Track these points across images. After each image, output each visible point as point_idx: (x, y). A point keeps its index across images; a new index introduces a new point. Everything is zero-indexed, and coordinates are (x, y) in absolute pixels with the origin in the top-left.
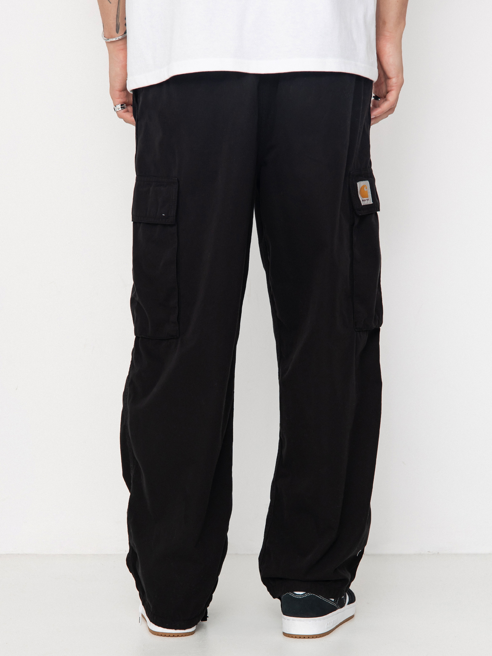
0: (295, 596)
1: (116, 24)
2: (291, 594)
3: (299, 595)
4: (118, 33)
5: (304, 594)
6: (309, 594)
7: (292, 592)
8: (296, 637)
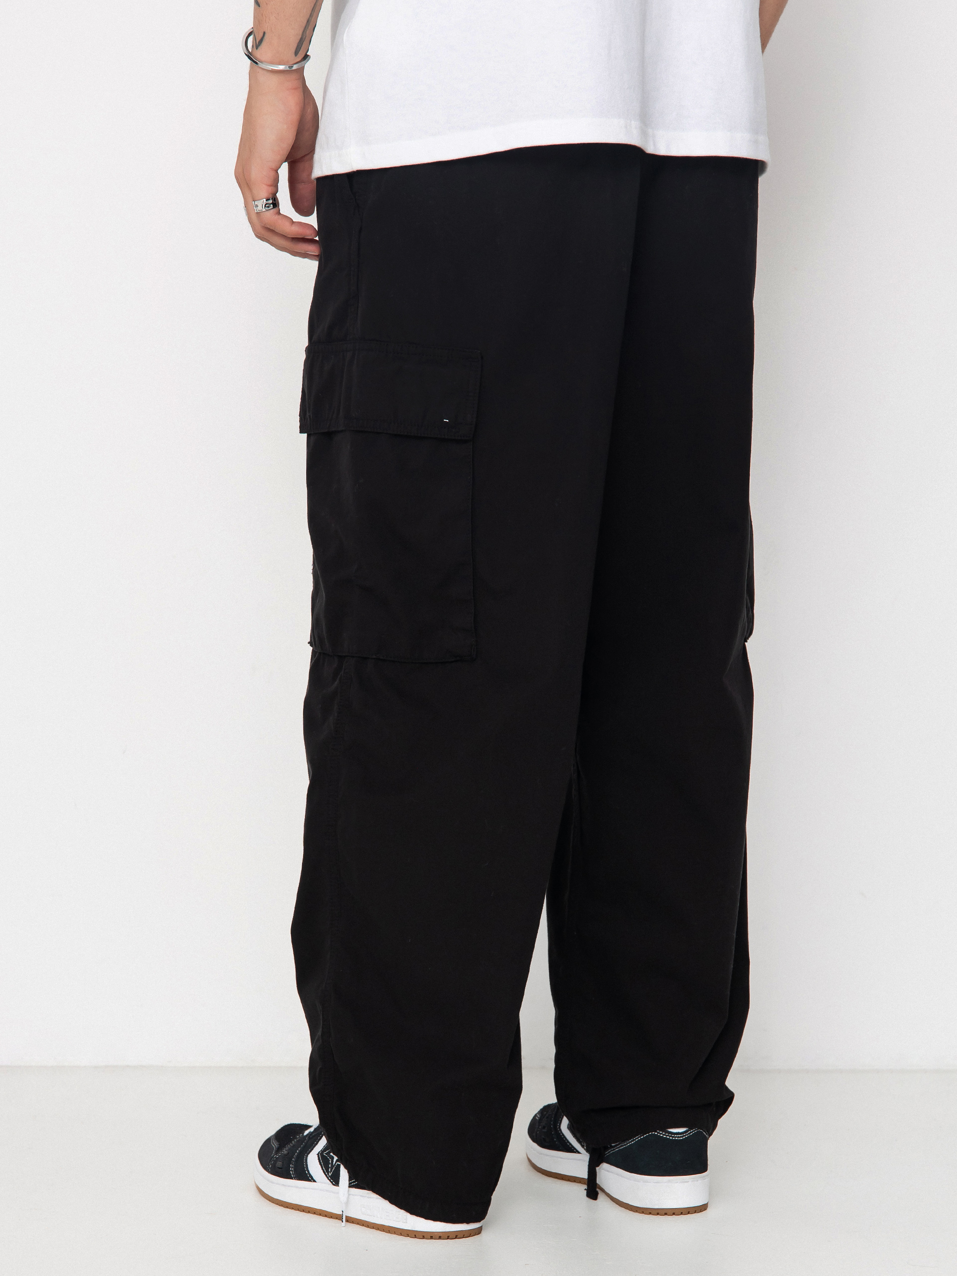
0: (670, 1136)
1: (300, 37)
2: (662, 1134)
3: (678, 1133)
4: (298, 56)
5: (685, 1132)
6: (693, 1131)
7: (664, 1129)
8: (666, 1214)
